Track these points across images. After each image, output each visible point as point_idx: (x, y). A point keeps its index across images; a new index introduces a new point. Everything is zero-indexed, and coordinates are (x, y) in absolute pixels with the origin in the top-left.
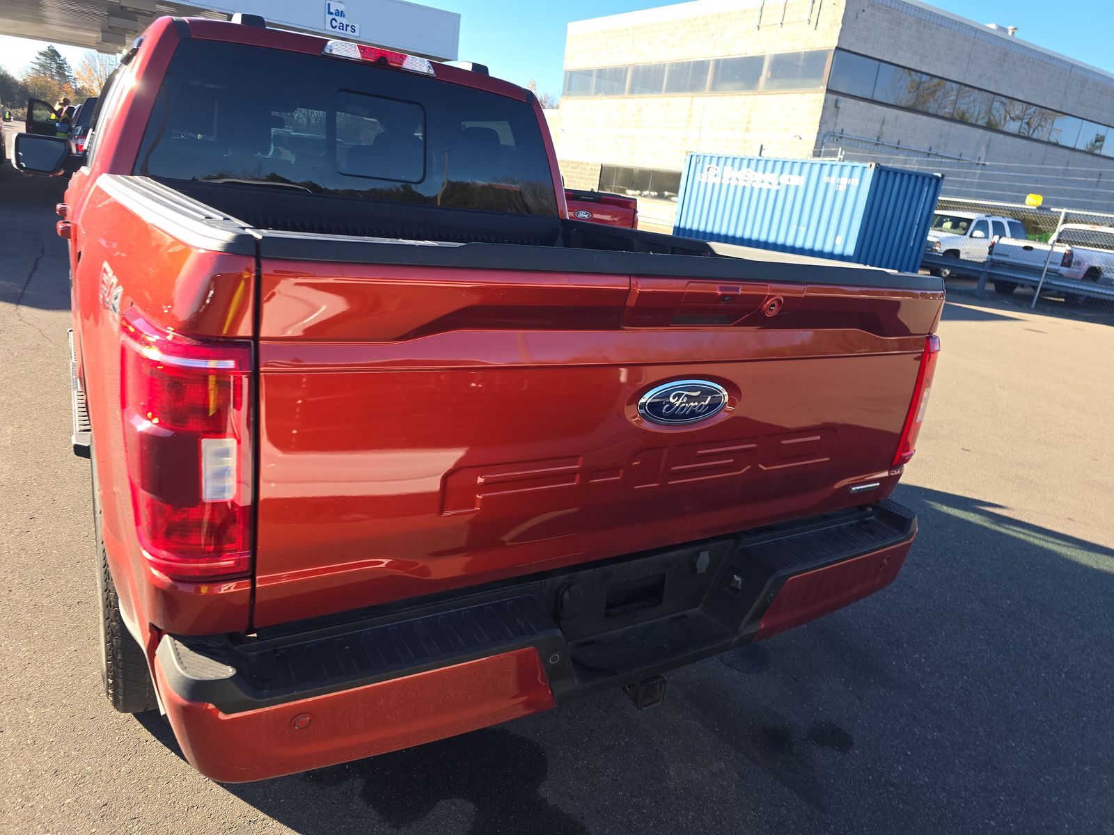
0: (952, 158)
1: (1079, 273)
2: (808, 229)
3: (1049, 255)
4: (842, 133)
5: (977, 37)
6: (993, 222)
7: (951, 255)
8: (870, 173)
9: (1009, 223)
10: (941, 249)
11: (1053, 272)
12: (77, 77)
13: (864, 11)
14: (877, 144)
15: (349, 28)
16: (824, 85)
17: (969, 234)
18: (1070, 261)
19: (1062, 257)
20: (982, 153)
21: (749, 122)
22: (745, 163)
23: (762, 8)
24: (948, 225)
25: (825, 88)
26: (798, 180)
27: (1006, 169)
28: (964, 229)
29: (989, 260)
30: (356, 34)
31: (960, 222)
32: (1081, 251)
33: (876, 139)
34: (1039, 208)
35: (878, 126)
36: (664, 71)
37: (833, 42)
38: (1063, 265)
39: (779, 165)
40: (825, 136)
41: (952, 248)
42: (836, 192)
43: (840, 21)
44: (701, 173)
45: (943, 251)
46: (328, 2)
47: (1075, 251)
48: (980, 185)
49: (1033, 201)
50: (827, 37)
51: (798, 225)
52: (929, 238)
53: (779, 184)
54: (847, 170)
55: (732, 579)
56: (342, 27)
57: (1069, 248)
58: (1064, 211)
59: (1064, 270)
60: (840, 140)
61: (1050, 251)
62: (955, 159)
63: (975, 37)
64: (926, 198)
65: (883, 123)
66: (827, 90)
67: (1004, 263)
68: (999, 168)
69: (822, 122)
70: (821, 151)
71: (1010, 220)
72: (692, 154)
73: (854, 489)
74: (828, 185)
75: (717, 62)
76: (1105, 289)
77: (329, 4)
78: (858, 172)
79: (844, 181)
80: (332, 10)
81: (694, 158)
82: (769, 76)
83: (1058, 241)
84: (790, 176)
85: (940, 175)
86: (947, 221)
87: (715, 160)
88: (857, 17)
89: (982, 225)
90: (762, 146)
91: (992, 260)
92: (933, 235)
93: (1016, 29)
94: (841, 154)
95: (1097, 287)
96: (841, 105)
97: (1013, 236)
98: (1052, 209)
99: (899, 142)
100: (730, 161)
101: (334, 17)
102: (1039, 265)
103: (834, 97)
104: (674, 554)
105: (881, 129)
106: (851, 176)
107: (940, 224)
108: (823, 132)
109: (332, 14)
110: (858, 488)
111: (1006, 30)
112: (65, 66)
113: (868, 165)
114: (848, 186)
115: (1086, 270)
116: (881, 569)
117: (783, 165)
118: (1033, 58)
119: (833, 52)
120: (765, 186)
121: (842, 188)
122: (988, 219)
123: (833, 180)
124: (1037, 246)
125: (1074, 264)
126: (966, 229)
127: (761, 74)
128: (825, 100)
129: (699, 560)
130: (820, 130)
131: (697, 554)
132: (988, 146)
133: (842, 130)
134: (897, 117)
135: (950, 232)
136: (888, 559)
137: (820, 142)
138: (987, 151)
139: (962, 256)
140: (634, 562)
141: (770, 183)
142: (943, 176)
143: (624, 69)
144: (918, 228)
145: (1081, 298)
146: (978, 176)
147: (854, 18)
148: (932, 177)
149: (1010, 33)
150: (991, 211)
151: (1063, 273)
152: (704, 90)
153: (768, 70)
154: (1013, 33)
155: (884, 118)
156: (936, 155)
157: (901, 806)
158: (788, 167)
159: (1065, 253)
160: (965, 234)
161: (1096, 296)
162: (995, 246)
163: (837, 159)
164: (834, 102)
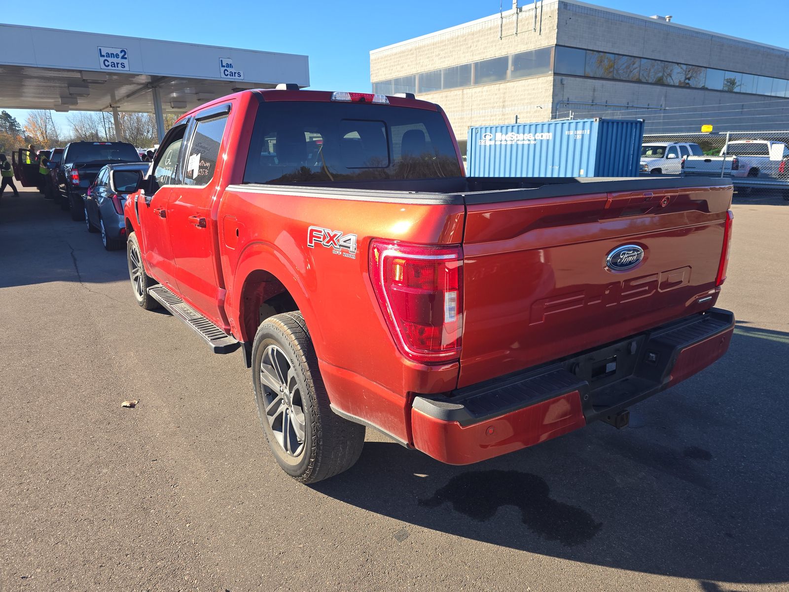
0: (643, 108)
1: (744, 173)
2: (560, 167)
3: (723, 163)
4: (568, 101)
5: (647, 26)
6: (680, 147)
7: (656, 172)
8: (596, 125)
9: (690, 145)
10: (649, 169)
11: (727, 175)
12: (25, 130)
13: (570, 18)
14: (592, 105)
15: (236, 75)
16: (551, 71)
17: (665, 157)
18: (737, 166)
19: (731, 163)
20: (663, 102)
21: (504, 102)
22: (510, 129)
23: (501, 25)
24: (650, 152)
25: (553, 72)
26: (547, 136)
27: (680, 111)
28: (661, 154)
29: (683, 172)
30: (242, 77)
31: (657, 149)
32: (743, 158)
33: (591, 101)
34: (711, 133)
35: (591, 93)
36: (440, 74)
37: (553, 42)
38: (733, 169)
39: (533, 128)
40: (557, 104)
41: (655, 167)
42: (575, 140)
43: (556, 27)
44: (481, 139)
45: (650, 171)
46: (221, 59)
47: (739, 158)
48: (665, 124)
49: (707, 129)
50: (548, 39)
51: (553, 166)
52: (641, 163)
53: (535, 140)
54: (580, 125)
55: (649, 356)
56: (232, 74)
57: (735, 157)
58: (728, 133)
59: (734, 172)
60: (567, 105)
61: (723, 161)
62: (645, 108)
63: (645, 26)
64: (635, 136)
65: (594, 90)
66: (554, 73)
67: (693, 173)
68: (675, 111)
69: (554, 95)
70: (556, 115)
71: (691, 144)
72: (472, 127)
73: (700, 301)
74: (569, 136)
75: (476, 64)
76: (764, 181)
77: (222, 61)
78: (588, 125)
79: (579, 132)
80: (224, 64)
81: (474, 130)
82: (513, 70)
83: (728, 153)
84: (542, 134)
85: (642, 120)
86: (649, 150)
87: (488, 130)
88: (567, 24)
89: (673, 150)
90: (517, 116)
91: (684, 172)
92: (643, 161)
93: (671, 17)
94: (571, 115)
95: (759, 180)
96: (565, 82)
97: (694, 154)
98: (720, 133)
99: (607, 101)
100: (499, 129)
101: (225, 68)
102: (718, 171)
103: (559, 78)
104: (619, 344)
105: (594, 94)
106: (583, 129)
107: (644, 153)
108: (556, 102)
109: (224, 66)
110: (702, 300)
111: (664, 19)
112: (15, 123)
113: (594, 120)
114: (583, 135)
115: (749, 169)
116: (721, 345)
117: (536, 127)
118: (685, 35)
119: (554, 48)
120: (526, 142)
121: (579, 137)
122: (676, 145)
123: (572, 133)
124: (713, 159)
125: (740, 167)
126: (663, 153)
127: (507, 69)
128: (554, 80)
129: (632, 347)
130: (553, 100)
131: (630, 344)
132: (666, 97)
133: (568, 99)
134: (603, 85)
135: (651, 157)
136: (724, 338)
137: (555, 109)
138: (665, 100)
139: (663, 172)
140: (602, 350)
141: (529, 140)
142: (644, 120)
143: (413, 77)
144: (633, 157)
145: (749, 189)
146: (662, 118)
147: (565, 24)
148: (637, 122)
149: (667, 20)
150: (677, 139)
151: (734, 174)
152: (471, 84)
153: (512, 66)
154: (669, 20)
155: (594, 87)
156: (632, 107)
157: (751, 482)
158: (539, 128)
159: (733, 161)
160: (663, 157)
161: (759, 186)
162: (685, 162)
163: (570, 118)
164: (560, 81)
